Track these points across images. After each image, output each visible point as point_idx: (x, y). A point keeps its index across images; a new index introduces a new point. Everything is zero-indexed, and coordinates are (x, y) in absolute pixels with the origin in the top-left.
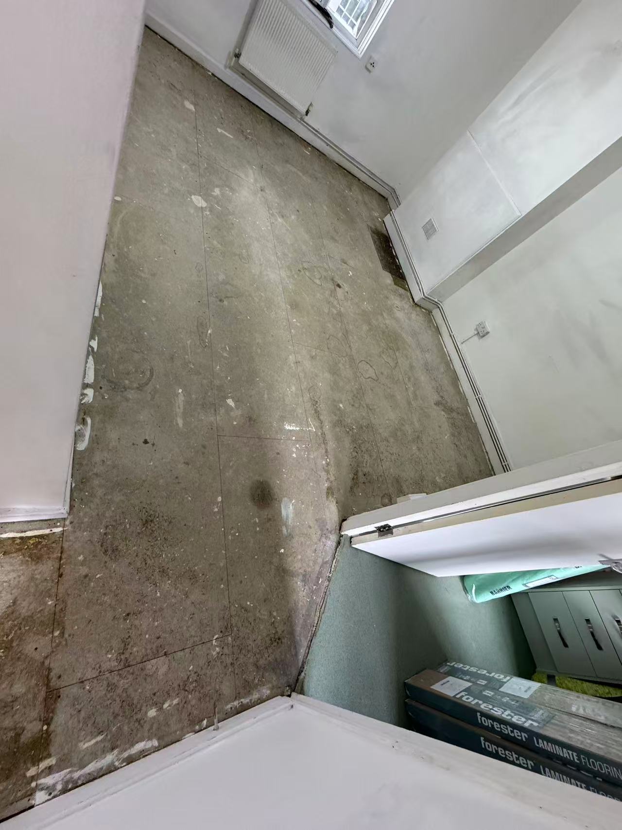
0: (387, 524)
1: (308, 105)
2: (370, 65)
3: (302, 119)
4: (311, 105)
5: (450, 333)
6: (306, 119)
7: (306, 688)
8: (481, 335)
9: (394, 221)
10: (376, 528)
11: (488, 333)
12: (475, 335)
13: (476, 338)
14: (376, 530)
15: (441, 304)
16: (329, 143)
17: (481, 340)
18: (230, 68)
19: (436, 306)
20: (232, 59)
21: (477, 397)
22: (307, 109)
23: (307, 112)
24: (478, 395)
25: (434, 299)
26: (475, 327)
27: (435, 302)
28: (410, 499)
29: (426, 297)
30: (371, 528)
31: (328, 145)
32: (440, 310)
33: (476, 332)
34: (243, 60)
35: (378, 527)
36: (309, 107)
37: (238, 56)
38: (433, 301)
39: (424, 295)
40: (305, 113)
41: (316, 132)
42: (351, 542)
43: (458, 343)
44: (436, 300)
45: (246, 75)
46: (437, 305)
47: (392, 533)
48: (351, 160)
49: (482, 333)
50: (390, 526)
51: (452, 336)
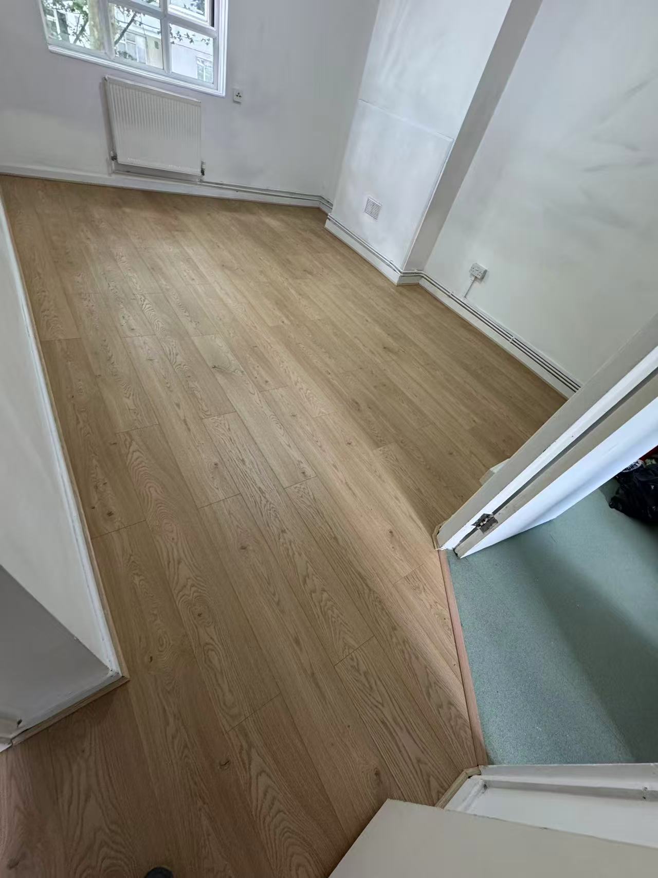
0: (484, 514)
1: (199, 164)
2: (235, 96)
3: (201, 181)
4: (202, 163)
5: (447, 295)
6: (205, 178)
7: (492, 756)
8: (479, 277)
9: (335, 223)
10: (473, 525)
11: (485, 272)
12: (474, 281)
13: (477, 284)
14: (476, 528)
15: (422, 272)
16: (237, 189)
17: (483, 282)
18: (114, 172)
19: (419, 277)
20: (111, 164)
21: (511, 340)
22: (201, 170)
23: (203, 172)
24: (510, 338)
25: (414, 272)
26: (469, 274)
27: (416, 273)
28: (494, 473)
29: (404, 273)
30: (469, 527)
31: (237, 191)
32: (425, 278)
33: (473, 278)
34: (121, 159)
35: (476, 523)
36: (202, 166)
37: (114, 158)
38: (414, 273)
39: (401, 273)
40: (200, 174)
41: (220, 186)
42: (457, 554)
43: (461, 300)
44: (416, 271)
45: (130, 170)
46: (419, 275)
47: (495, 521)
48: (266, 192)
49: (480, 277)
50: (489, 515)
51: (451, 296)
